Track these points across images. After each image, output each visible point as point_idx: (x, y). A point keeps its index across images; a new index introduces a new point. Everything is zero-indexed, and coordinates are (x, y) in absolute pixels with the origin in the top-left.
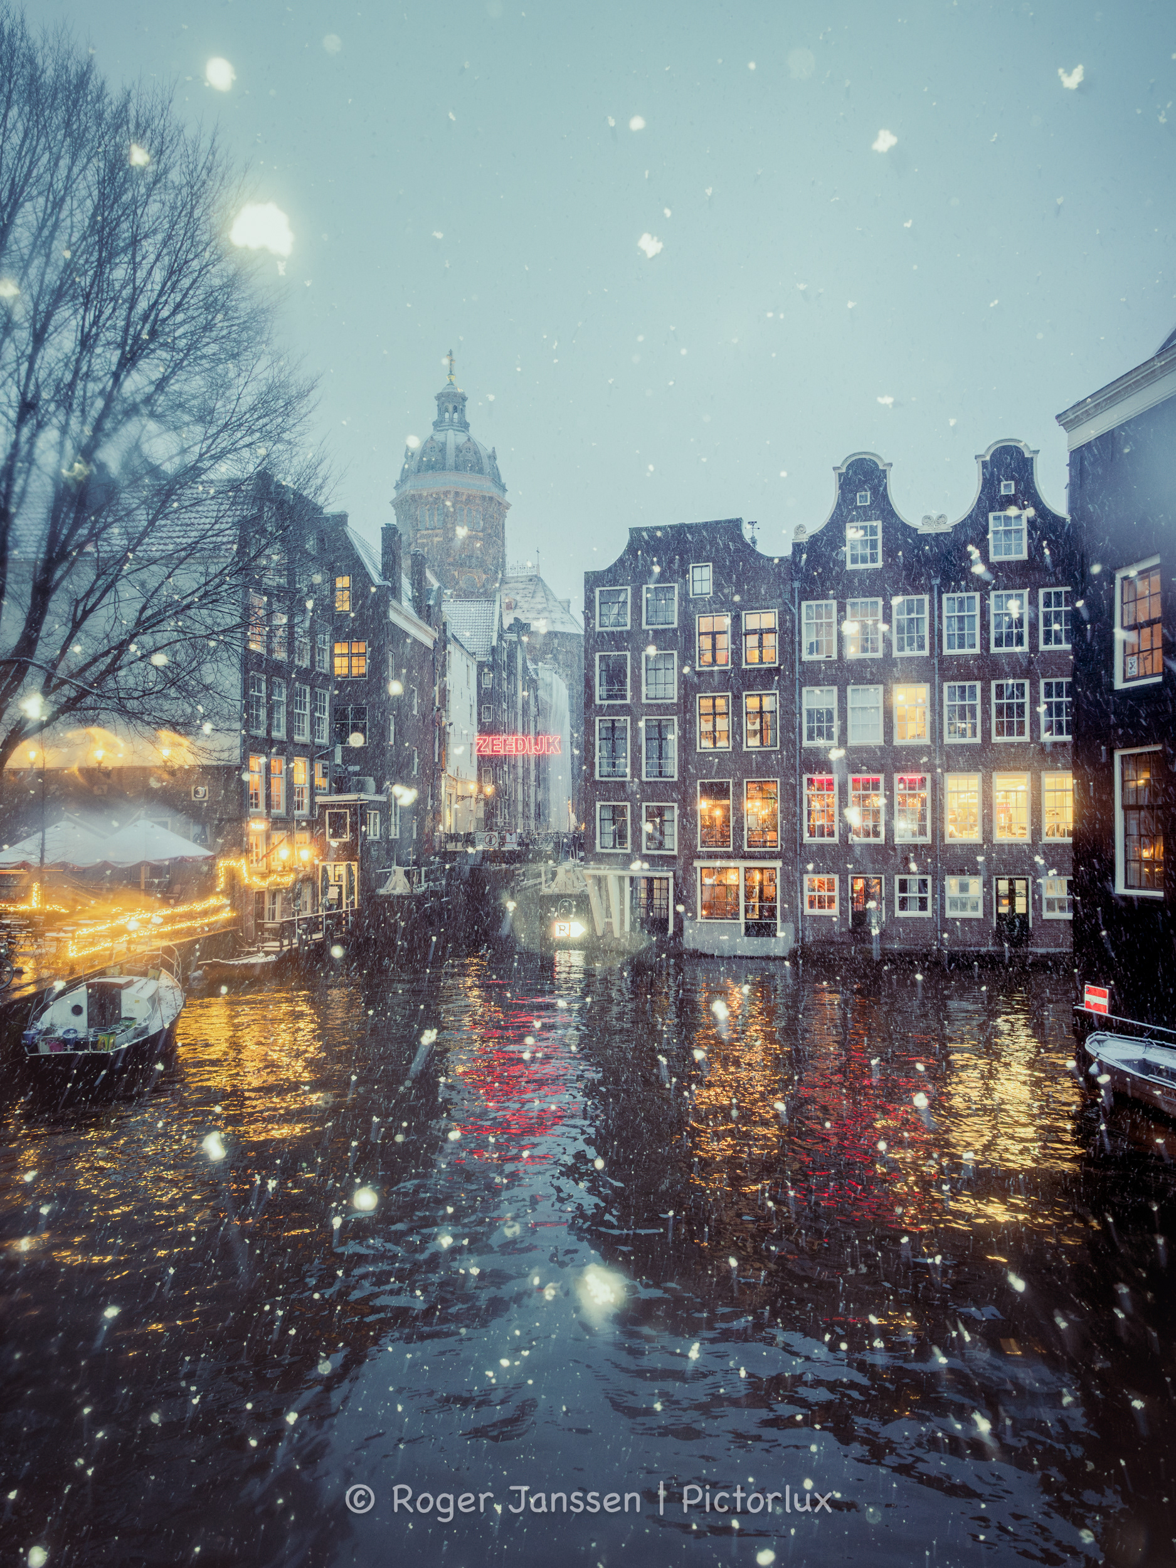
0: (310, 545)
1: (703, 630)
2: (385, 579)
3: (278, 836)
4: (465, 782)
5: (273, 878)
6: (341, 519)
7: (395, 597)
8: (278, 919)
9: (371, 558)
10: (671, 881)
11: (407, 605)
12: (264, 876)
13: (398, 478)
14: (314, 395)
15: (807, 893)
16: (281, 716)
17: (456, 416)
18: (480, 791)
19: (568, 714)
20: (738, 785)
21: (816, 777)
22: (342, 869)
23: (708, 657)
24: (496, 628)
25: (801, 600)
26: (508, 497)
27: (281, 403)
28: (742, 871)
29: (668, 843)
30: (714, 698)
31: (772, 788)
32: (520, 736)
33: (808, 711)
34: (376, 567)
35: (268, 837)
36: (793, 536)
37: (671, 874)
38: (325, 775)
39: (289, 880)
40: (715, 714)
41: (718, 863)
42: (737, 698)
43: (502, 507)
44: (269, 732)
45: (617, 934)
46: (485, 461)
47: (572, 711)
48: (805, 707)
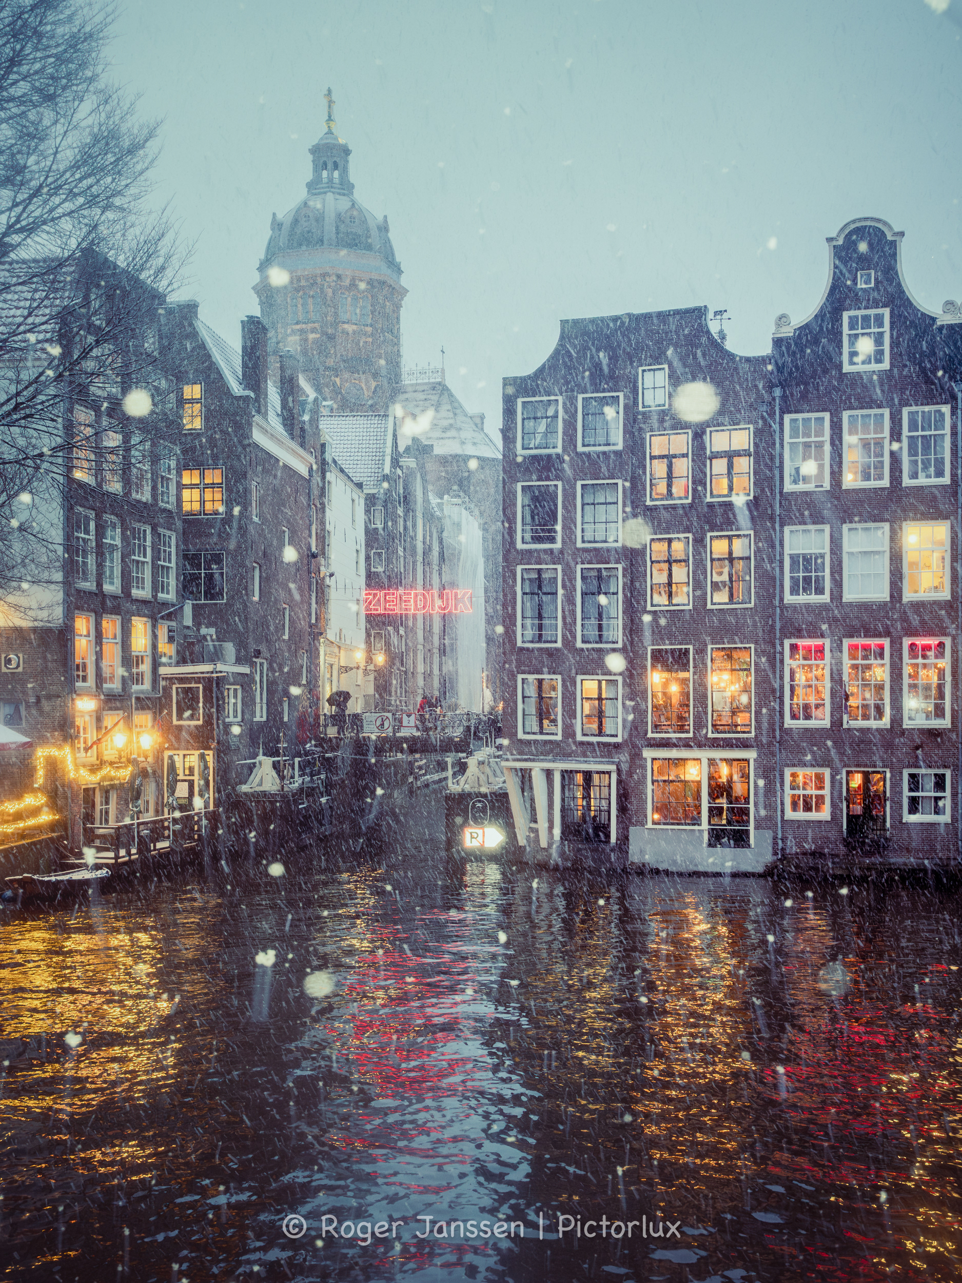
0: (150, 344)
1: (656, 453)
2: (248, 387)
3: (110, 719)
4: (350, 650)
5: (106, 771)
6: (190, 309)
7: (259, 412)
8: (112, 823)
9: (228, 361)
10: (614, 777)
11: (275, 422)
12: (94, 769)
13: (263, 257)
14: (152, 146)
15: (788, 792)
16: (114, 565)
17: (336, 174)
18: (369, 660)
19: (481, 561)
20: (701, 651)
21: (801, 642)
22: (193, 759)
23: (662, 488)
24: (388, 451)
25: (783, 412)
26: (404, 281)
27: (111, 158)
28: (705, 762)
29: (609, 727)
30: (670, 541)
31: (744, 657)
32: (420, 590)
33: (792, 557)
34: (234, 373)
35: (99, 719)
36: (773, 329)
37: (614, 767)
38: (171, 639)
39: (125, 774)
40: (669, 562)
41: (674, 753)
42: (699, 541)
43: (395, 294)
44: (99, 585)
45: (544, 844)
46: (374, 232)
47: (487, 558)
48: (787, 551)
